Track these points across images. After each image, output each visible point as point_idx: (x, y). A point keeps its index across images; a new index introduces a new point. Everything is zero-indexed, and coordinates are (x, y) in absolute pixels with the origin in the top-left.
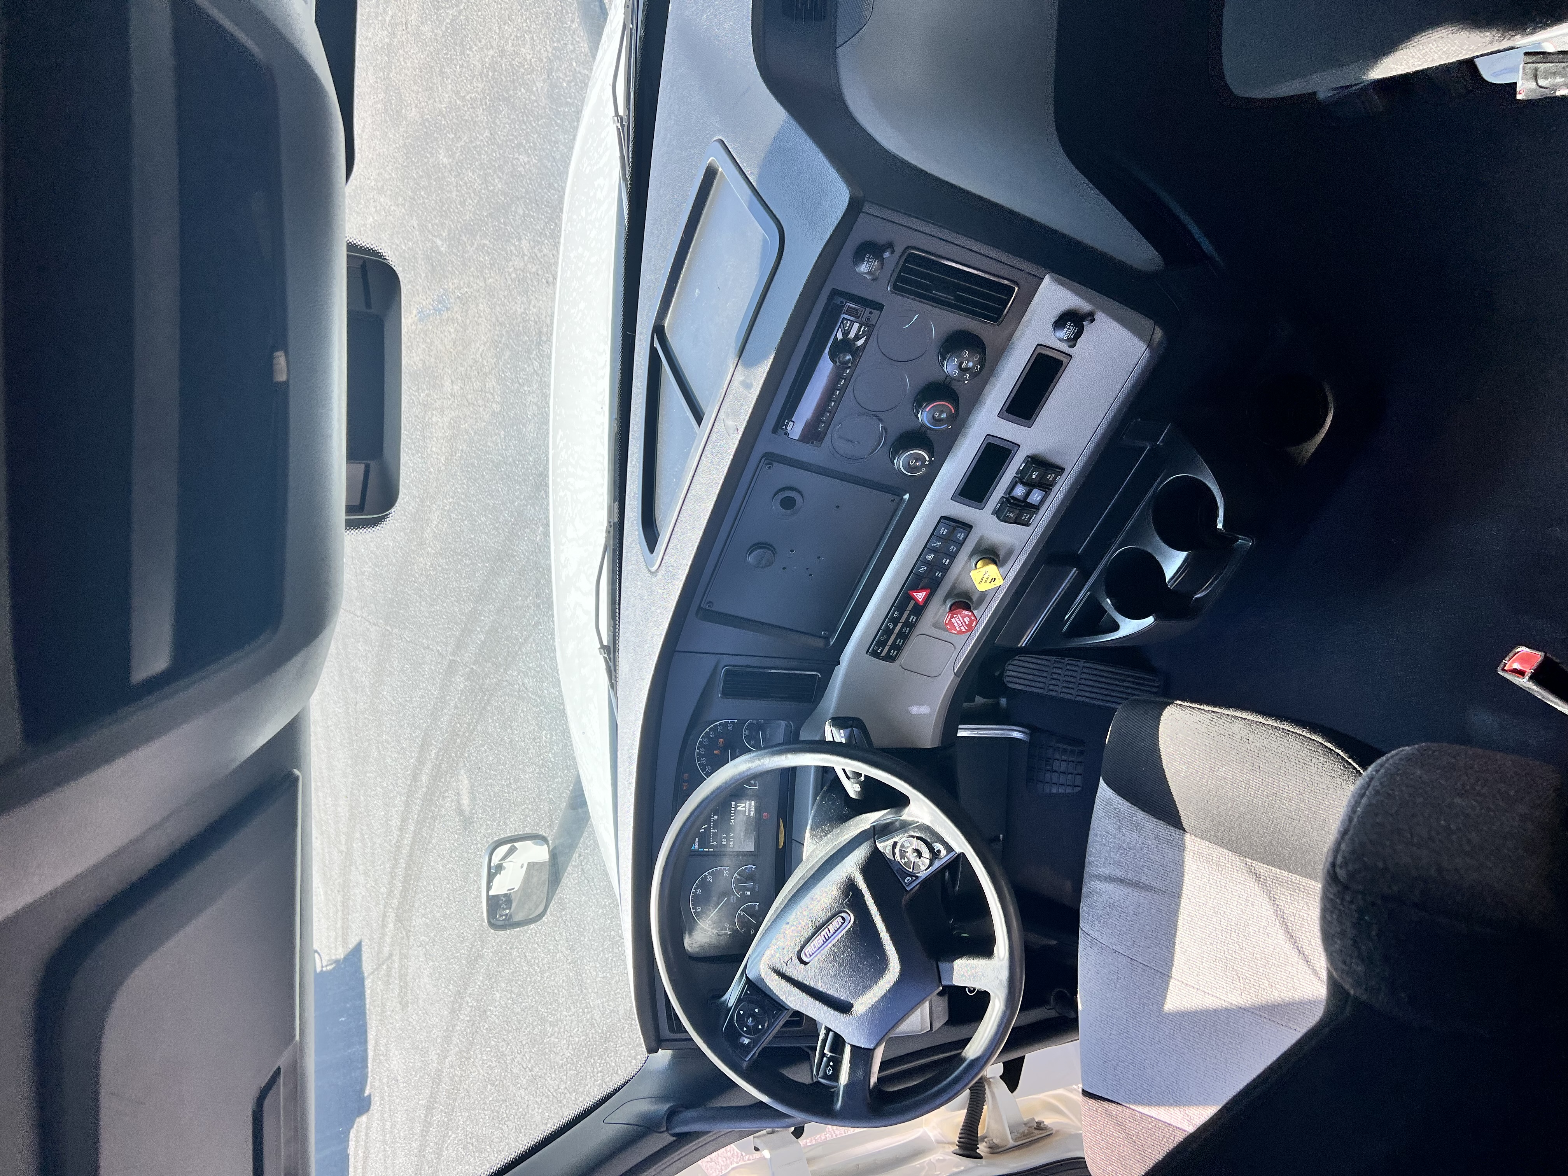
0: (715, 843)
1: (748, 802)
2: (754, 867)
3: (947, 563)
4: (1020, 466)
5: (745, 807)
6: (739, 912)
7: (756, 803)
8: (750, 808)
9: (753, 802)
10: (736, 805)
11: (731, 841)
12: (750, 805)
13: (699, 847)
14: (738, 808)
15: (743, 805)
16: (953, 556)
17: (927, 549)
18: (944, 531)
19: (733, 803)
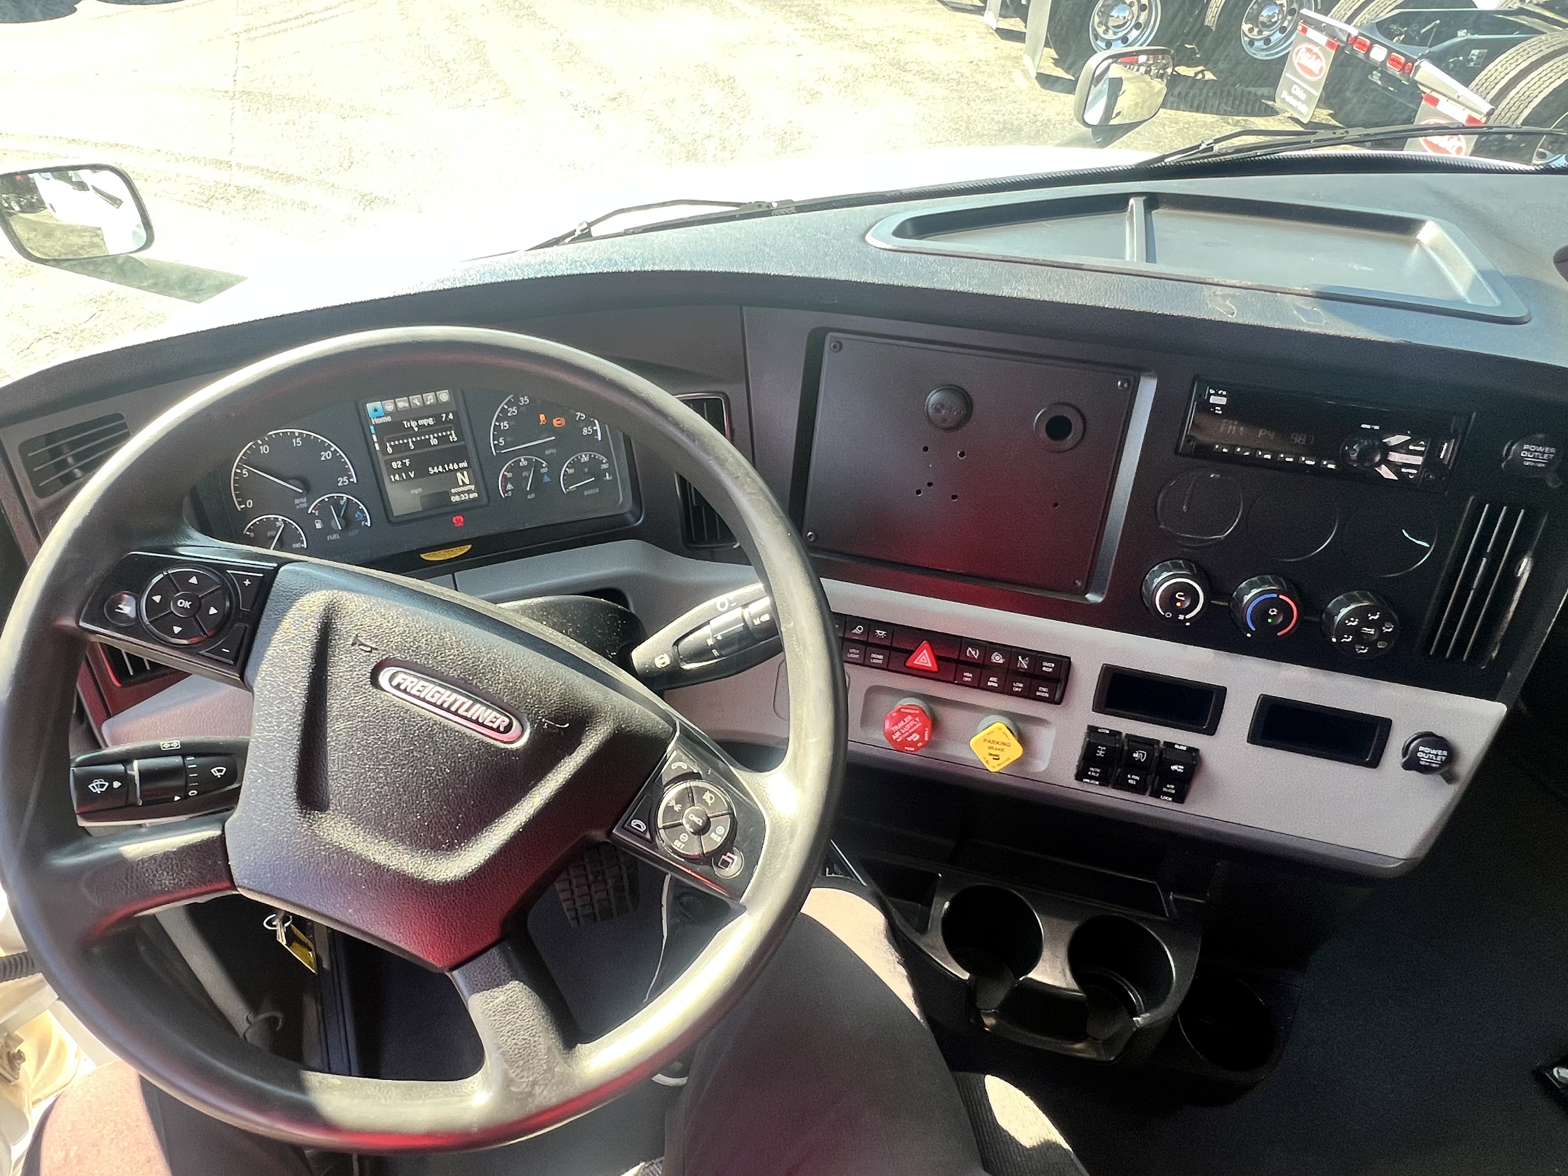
0: (390, 450)
1: (473, 487)
2: (369, 525)
3: (989, 684)
4: (1180, 745)
5: (464, 484)
6: (280, 518)
7: (474, 499)
8: (463, 492)
9: (476, 495)
10: (464, 468)
11: (401, 476)
12: (469, 492)
13: (375, 426)
14: (459, 475)
15: (467, 481)
16: (1005, 689)
17: (1011, 652)
18: (1048, 667)
19: (465, 464)
